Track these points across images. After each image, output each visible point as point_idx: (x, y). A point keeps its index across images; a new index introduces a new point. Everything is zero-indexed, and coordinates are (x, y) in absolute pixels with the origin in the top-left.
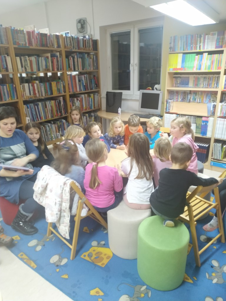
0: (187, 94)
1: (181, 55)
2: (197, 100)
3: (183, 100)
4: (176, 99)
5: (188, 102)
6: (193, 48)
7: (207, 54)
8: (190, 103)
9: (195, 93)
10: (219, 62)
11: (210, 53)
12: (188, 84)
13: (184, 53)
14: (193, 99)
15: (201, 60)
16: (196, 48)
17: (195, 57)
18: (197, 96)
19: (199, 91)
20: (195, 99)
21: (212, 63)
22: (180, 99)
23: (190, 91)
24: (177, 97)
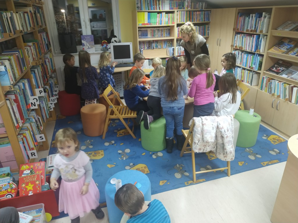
0: (151, 42)
1: (147, 13)
2: (158, 47)
3: (149, 48)
4: (143, 47)
5: (152, 49)
6: (155, 8)
7: (165, 13)
8: (154, 49)
9: (157, 41)
10: (173, 19)
11: (167, 12)
12: (147, 35)
13: (149, 12)
14: (155, 46)
15: (161, 18)
16: (157, 9)
17: (157, 15)
18: (158, 44)
19: (159, 40)
20: (157, 46)
21: (169, 19)
22: (146, 48)
23: (153, 40)
24: (144, 46)
